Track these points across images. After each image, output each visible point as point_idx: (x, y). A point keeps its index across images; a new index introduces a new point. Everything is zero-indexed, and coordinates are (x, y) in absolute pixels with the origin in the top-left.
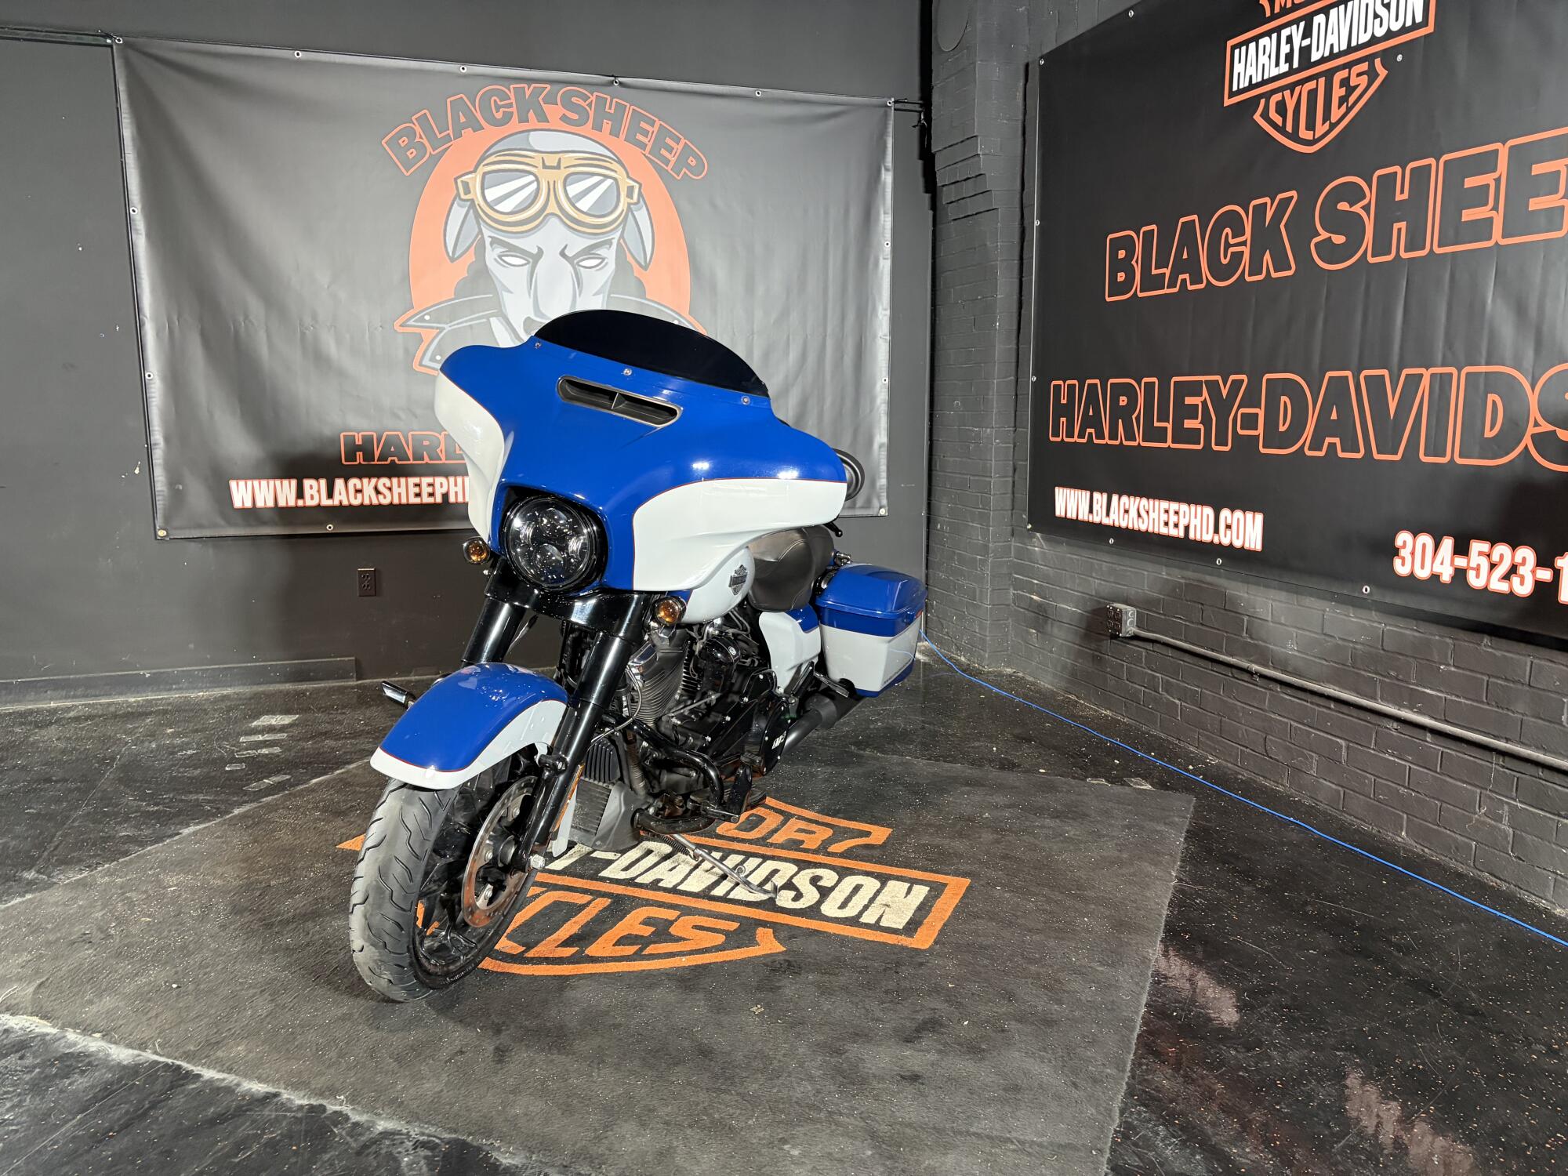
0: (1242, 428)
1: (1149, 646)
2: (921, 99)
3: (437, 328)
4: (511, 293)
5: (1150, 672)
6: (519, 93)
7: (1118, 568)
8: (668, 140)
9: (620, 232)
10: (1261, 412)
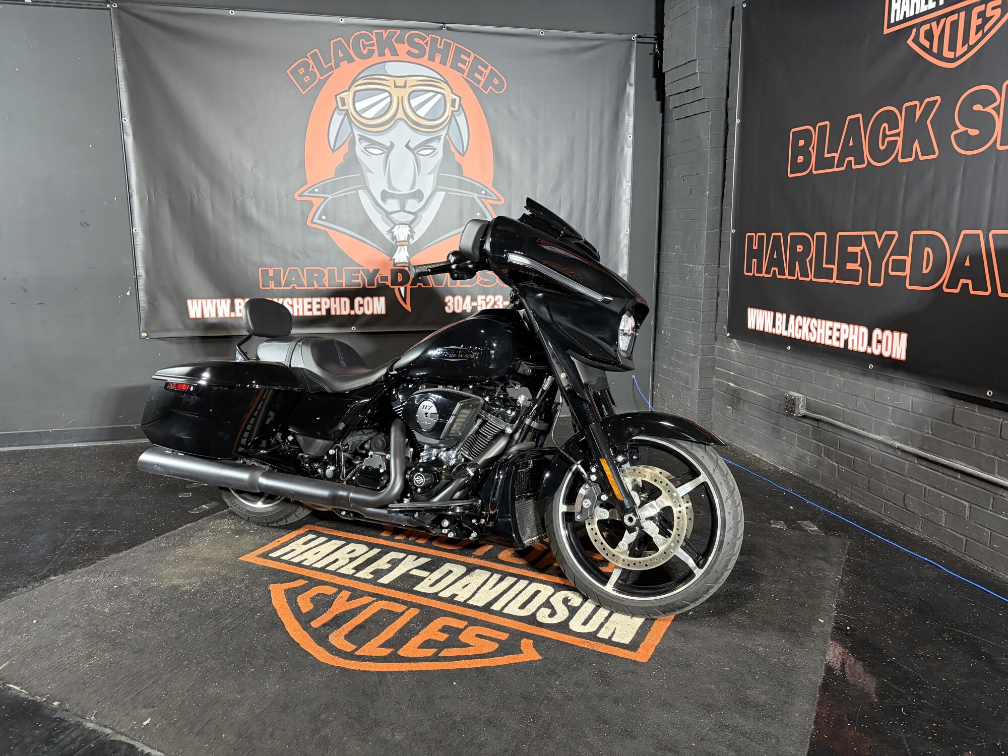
0: (892, 270)
1: (815, 424)
2: (656, 35)
3: (323, 197)
4: (373, 173)
5: (815, 442)
6: (379, 36)
7: (793, 367)
8: (480, 67)
9: (446, 131)
10: (908, 260)
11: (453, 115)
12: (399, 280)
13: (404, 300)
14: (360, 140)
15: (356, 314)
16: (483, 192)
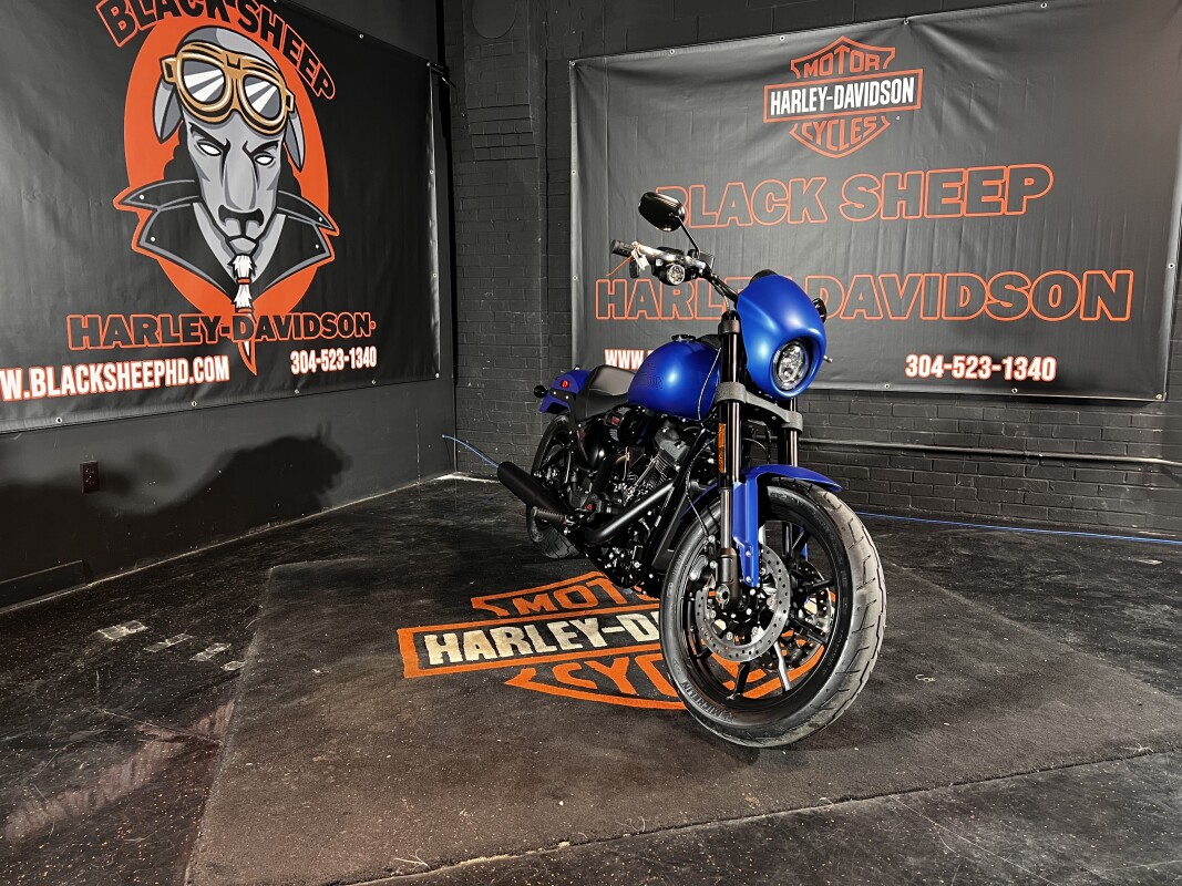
4: (209, 180)
8: (310, 61)
9: (282, 136)
11: (288, 117)
12: (243, 332)
13: (249, 358)
14: (192, 131)
15: (195, 383)
16: (320, 219)
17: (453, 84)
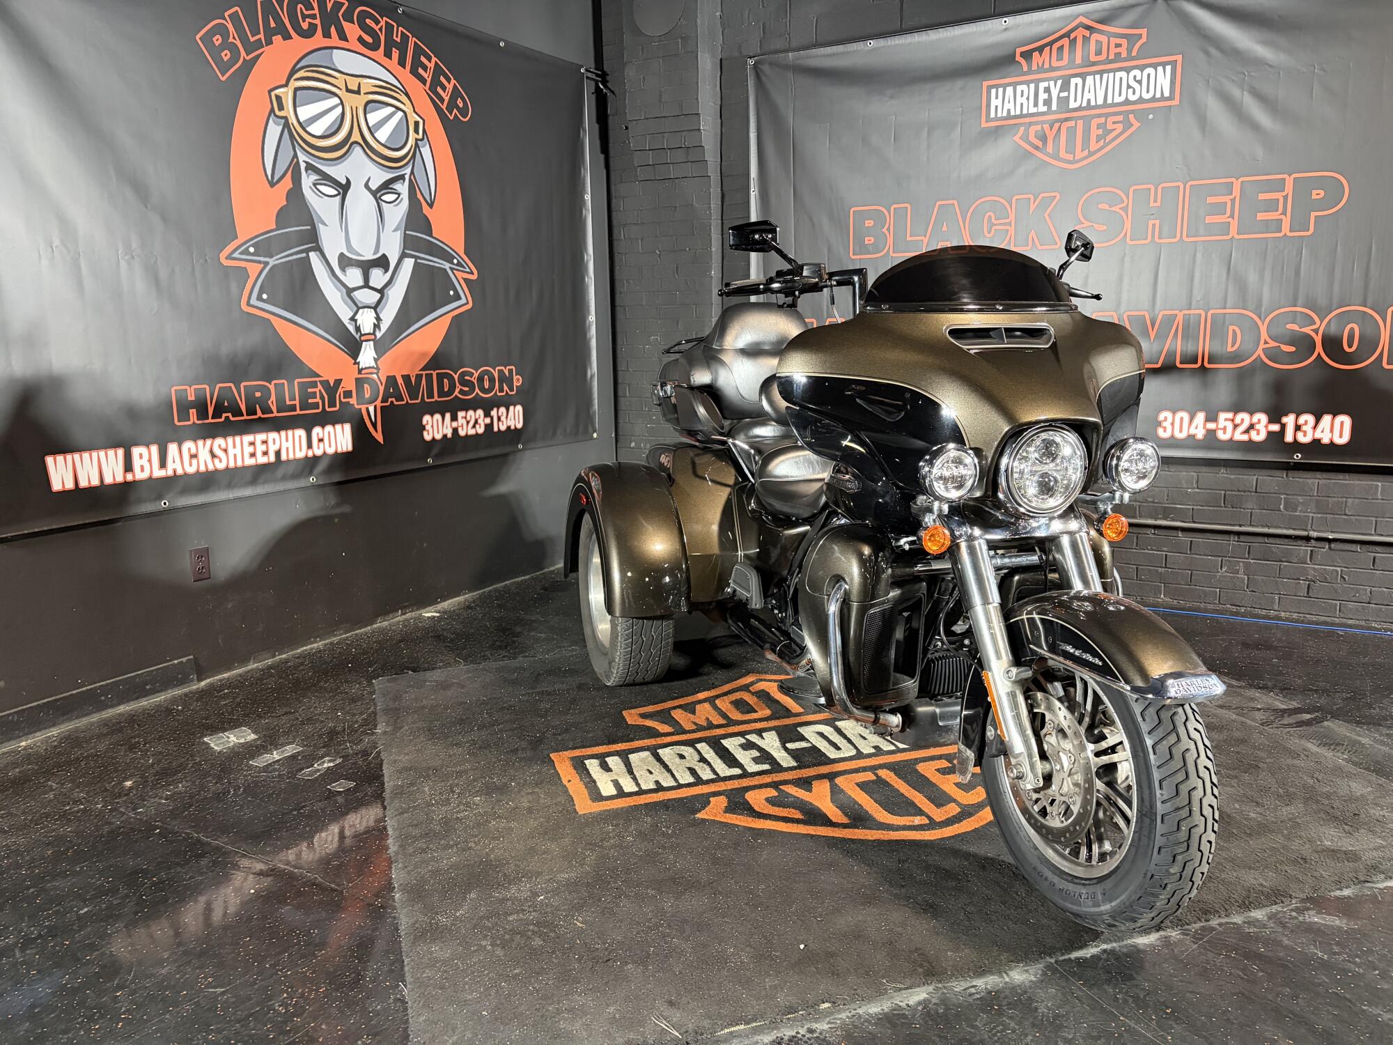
6: (322, 5)
9: (410, 169)
11: (417, 145)
12: (367, 396)
13: (374, 425)
14: (306, 170)
15: (314, 456)
16: (455, 261)
17: (612, 92)
